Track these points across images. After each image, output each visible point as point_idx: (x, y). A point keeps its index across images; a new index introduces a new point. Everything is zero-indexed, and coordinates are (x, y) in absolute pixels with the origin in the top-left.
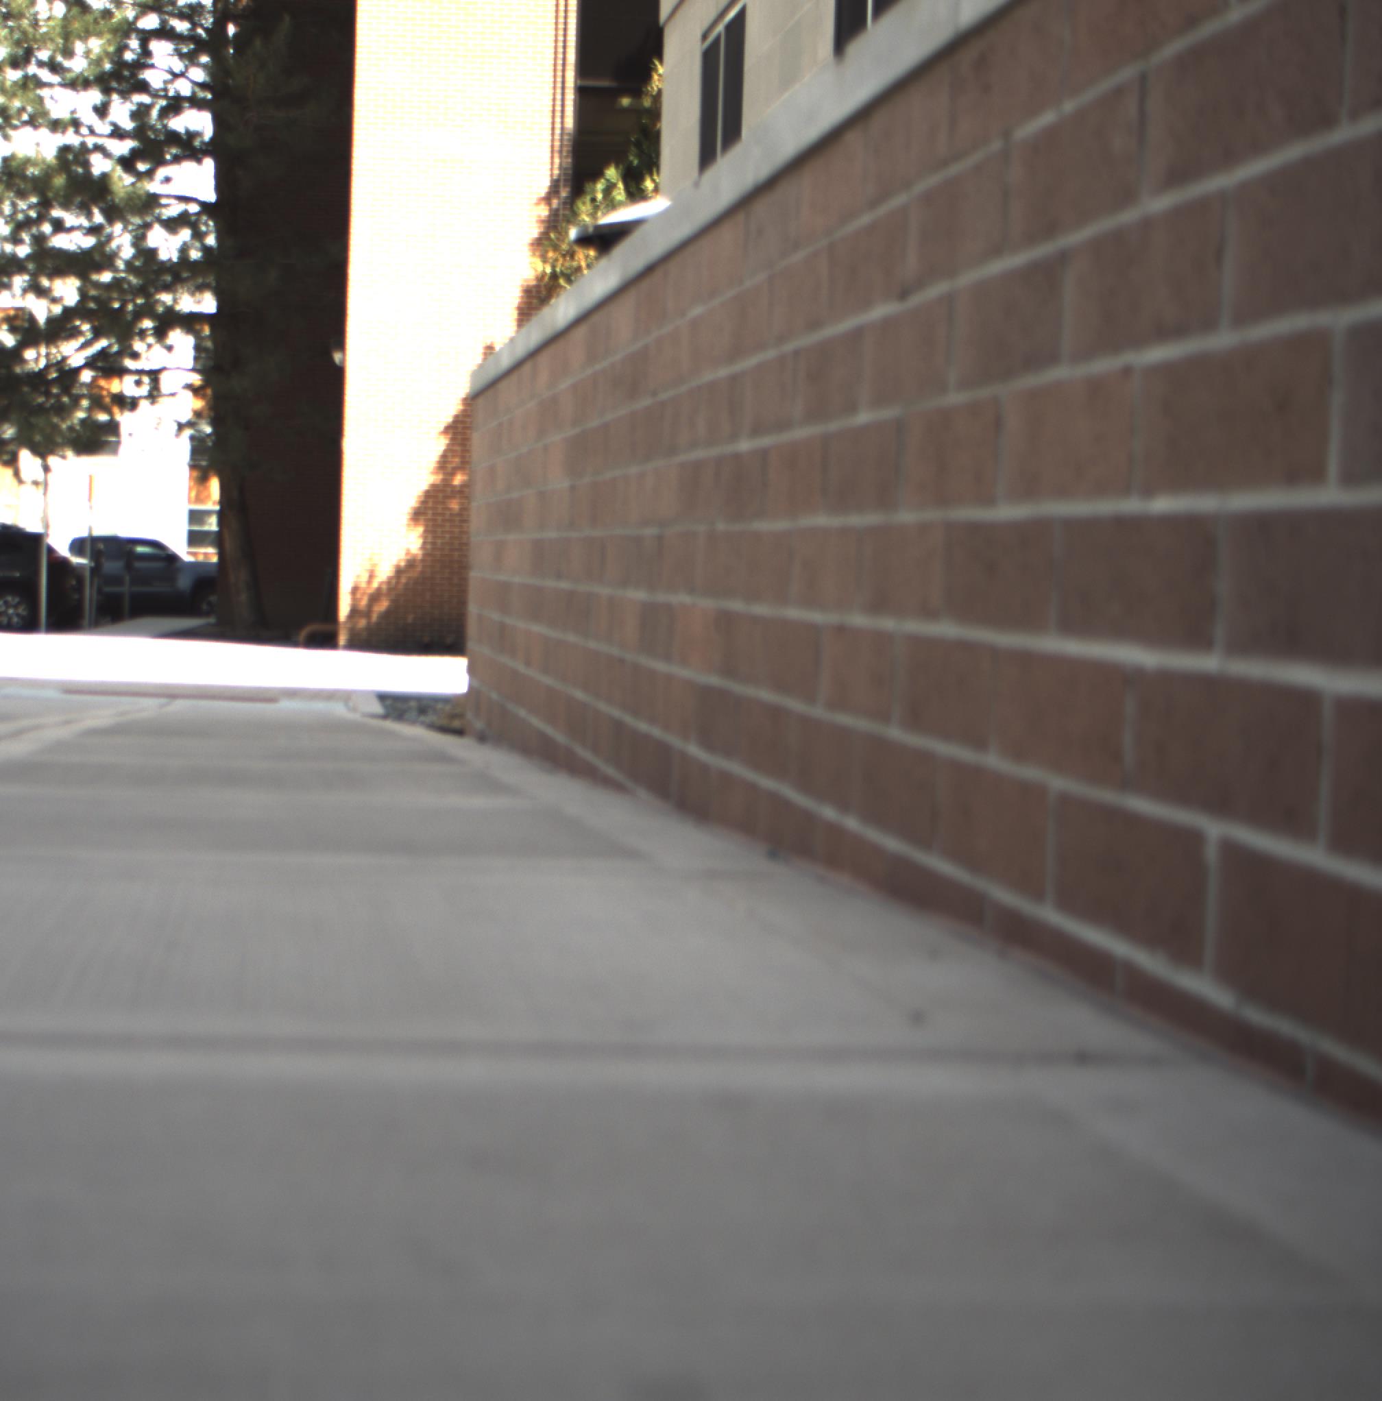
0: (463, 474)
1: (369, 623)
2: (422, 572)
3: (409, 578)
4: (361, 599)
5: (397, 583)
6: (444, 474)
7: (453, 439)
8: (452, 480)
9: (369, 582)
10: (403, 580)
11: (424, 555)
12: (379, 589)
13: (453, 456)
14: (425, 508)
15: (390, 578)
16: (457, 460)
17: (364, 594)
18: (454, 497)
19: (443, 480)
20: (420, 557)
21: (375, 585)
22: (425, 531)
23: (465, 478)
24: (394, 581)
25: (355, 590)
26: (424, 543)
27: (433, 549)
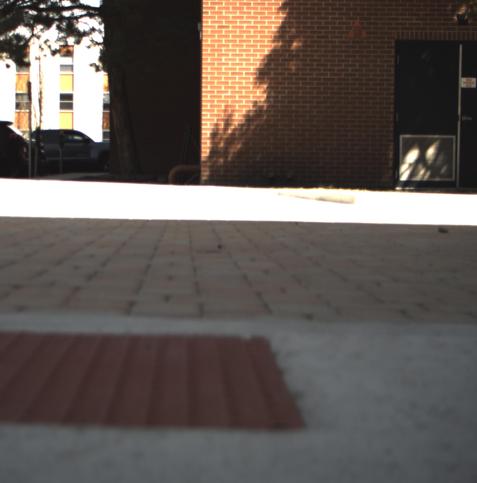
0: (299, 41)
1: (225, 162)
2: (267, 121)
3: (257, 125)
4: (219, 143)
5: (247, 130)
6: (283, 41)
7: (289, 14)
8: (290, 46)
9: (226, 129)
10: (252, 127)
11: (268, 107)
12: (233, 134)
13: (290, 27)
14: (268, 69)
15: (242, 125)
16: (293, 30)
17: (221, 139)
18: (292, 60)
19: (282, 46)
20: (265, 108)
21: (230, 132)
22: (268, 88)
23: (301, 44)
24: (244, 128)
25: (214, 135)
26: (268, 97)
27: (275, 102)
